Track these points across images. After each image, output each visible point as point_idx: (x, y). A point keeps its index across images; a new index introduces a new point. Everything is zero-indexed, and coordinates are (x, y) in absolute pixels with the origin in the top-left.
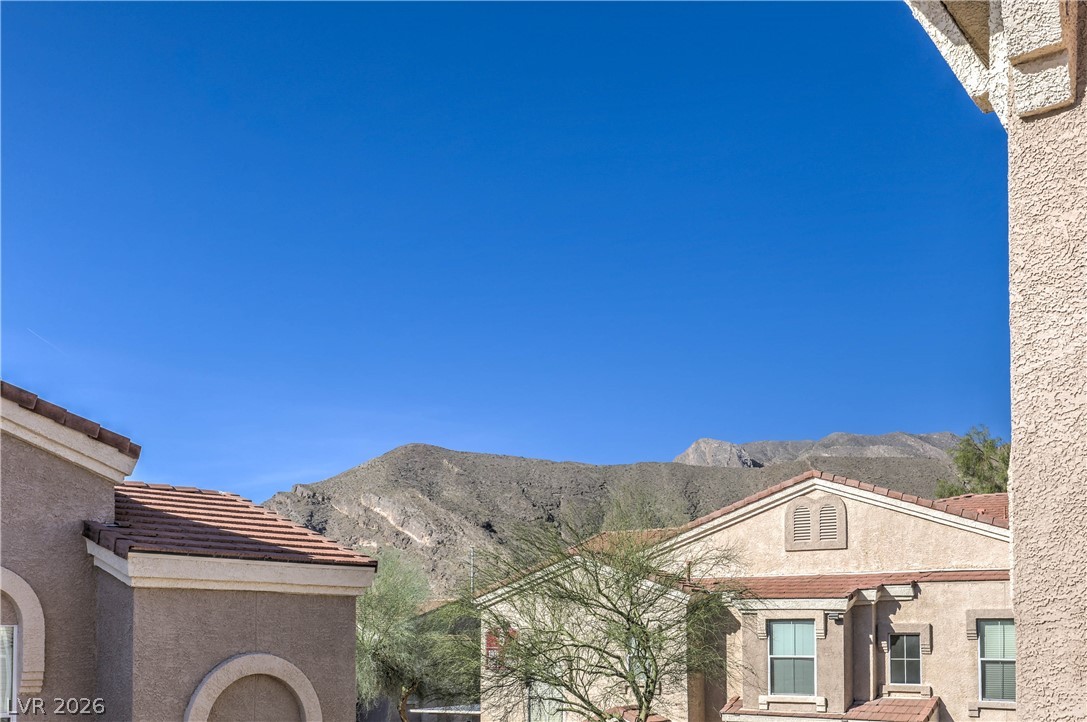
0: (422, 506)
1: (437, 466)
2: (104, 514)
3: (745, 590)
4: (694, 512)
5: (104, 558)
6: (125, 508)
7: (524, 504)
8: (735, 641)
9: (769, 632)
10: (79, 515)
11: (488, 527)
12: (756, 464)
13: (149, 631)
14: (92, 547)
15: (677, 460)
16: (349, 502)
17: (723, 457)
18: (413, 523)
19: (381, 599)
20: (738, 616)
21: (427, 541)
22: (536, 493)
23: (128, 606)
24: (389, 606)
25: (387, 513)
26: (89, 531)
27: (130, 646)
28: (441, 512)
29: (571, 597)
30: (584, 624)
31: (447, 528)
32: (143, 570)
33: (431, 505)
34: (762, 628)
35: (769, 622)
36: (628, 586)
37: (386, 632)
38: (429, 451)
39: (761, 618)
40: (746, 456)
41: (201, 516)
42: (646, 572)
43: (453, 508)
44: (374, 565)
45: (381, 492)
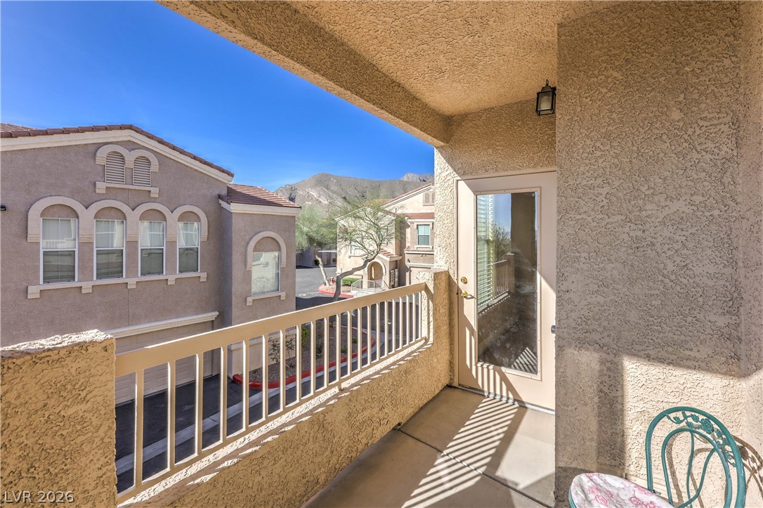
0: (325, 192)
1: (329, 180)
2: (224, 192)
3: (411, 216)
4: (405, 192)
5: (224, 204)
6: (230, 191)
7: (355, 191)
8: (408, 231)
9: (417, 228)
10: (217, 192)
11: (345, 198)
12: (424, 181)
13: (237, 225)
14: (221, 201)
15: (401, 179)
16: (303, 190)
17: (415, 179)
18: (322, 197)
19: (308, 219)
20: (409, 224)
21: (326, 202)
22: (359, 188)
23: (231, 217)
24: (311, 221)
25: (314, 194)
26: (220, 197)
27: (231, 229)
28: (331, 193)
29: (360, 218)
30: (363, 225)
31: (332, 198)
32: (235, 208)
33: (328, 192)
34: (415, 227)
35: (417, 225)
36: (375, 214)
37: (310, 228)
38: (327, 175)
39: (415, 224)
40: (421, 178)
41: (252, 193)
42: (379, 210)
43: (334, 192)
44: (301, 207)
45: (312, 187)
